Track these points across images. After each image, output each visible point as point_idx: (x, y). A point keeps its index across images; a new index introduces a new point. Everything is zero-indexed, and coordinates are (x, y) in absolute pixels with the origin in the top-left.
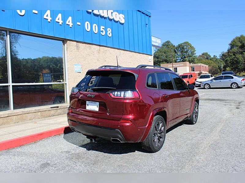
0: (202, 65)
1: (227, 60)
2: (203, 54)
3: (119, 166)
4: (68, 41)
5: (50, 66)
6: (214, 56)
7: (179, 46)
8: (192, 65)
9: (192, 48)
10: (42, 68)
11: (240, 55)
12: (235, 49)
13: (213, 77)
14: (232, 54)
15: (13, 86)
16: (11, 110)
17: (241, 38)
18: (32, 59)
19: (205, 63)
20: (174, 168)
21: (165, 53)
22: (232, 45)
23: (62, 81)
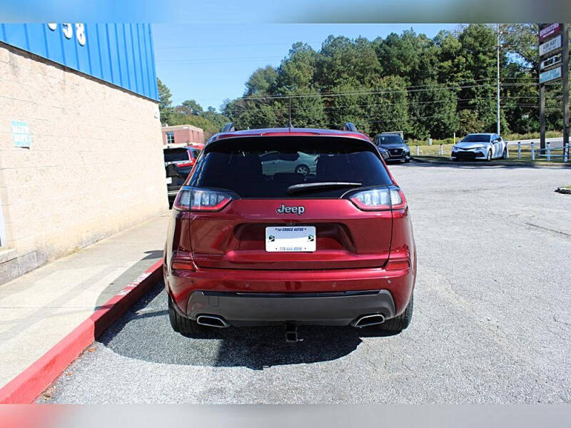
0: (192, 128)
1: (243, 118)
2: (185, 104)
6: (210, 108)
8: (168, 127)
9: (163, 88)
11: (269, 107)
12: (258, 94)
14: (253, 105)
17: (268, 72)
22: (252, 86)
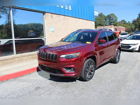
0: (122, 27)
1: (136, 24)
2: (122, 21)
3: (82, 89)
4: (46, 13)
5: (33, 29)
6: (129, 22)
7: (108, 16)
8: (115, 27)
9: (116, 17)
10: (29, 29)
13: (129, 35)
15: (15, 40)
16: (15, 55)
18: (23, 25)
19: (123, 26)
20: (115, 90)
21: (99, 20)
23: (43, 37)
